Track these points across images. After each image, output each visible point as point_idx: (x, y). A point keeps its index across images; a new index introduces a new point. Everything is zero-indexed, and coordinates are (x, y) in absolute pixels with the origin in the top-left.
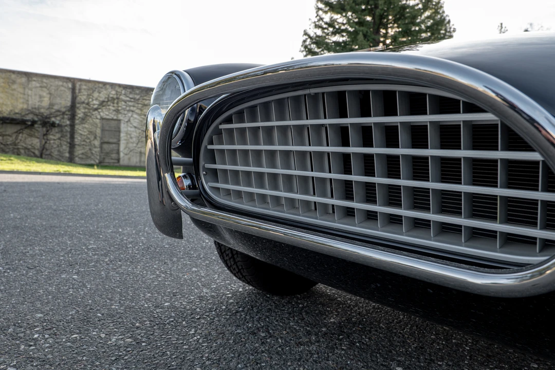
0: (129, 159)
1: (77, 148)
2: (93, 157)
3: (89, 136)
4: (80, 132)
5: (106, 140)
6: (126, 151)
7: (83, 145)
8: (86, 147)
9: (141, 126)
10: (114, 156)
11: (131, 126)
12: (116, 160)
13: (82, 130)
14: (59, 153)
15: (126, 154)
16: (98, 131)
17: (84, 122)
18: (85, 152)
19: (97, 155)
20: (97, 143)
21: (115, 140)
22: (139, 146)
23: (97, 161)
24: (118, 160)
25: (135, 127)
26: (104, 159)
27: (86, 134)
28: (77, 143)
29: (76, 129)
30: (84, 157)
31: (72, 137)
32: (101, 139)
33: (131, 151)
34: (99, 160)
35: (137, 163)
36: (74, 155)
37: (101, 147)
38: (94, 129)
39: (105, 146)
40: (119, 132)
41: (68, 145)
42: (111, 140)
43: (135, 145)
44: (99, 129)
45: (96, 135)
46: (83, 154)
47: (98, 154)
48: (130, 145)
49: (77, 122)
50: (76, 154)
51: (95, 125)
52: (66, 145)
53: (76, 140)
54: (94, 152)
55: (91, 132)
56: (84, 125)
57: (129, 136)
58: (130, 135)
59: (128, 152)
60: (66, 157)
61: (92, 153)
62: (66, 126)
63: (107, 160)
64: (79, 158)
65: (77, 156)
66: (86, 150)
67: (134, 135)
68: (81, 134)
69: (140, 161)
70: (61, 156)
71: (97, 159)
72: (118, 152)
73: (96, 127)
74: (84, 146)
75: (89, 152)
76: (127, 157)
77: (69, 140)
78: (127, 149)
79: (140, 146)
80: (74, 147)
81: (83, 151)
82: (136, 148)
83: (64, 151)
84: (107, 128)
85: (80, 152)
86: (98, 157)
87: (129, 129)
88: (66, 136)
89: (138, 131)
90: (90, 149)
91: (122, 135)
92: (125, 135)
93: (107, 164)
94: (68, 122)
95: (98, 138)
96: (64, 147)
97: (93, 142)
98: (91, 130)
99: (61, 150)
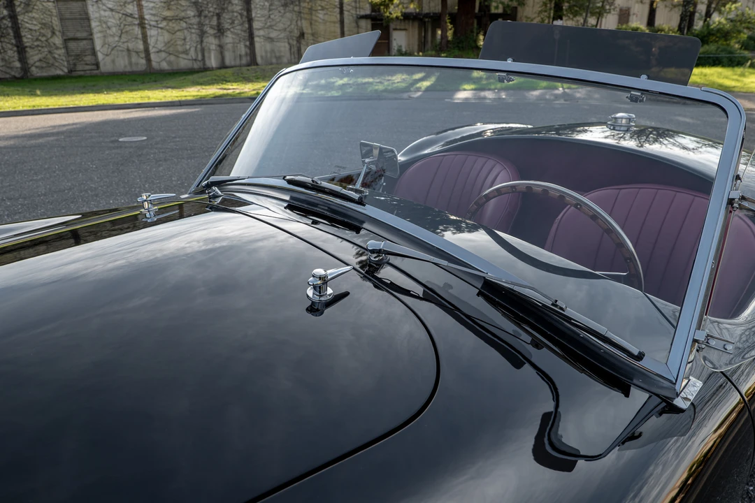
0: (113, 61)
1: (30, 52)
2: (57, 64)
3: (42, 31)
4: (27, 25)
5: (71, 35)
6: (105, 50)
7: (38, 46)
8: (43, 50)
9: (120, 8)
10: (89, 59)
11: (104, 7)
12: (93, 64)
13: (30, 22)
14: (4, 63)
15: (107, 55)
16: (56, 22)
17: (30, 9)
18: (44, 58)
19: (62, 60)
20: (58, 41)
21: (84, 35)
22: (123, 39)
23: (66, 70)
24: (97, 65)
25: (112, 10)
26: (75, 65)
27: (37, 28)
28: (27, 44)
29: (19, 22)
30: (44, 65)
31: (18, 36)
32: (63, 34)
33: (112, 49)
34: (68, 68)
35: (125, 66)
36: (28, 64)
37: (66, 48)
38: (48, 20)
39: (72, 45)
40: (88, 19)
41: (15, 49)
42: (79, 35)
43: (117, 39)
44: (56, 19)
45: (53, 29)
46: (40, 60)
47: (64, 59)
48: (110, 40)
49: (18, 9)
50: (31, 61)
51: (49, 13)
52: (11, 49)
53: (25, 40)
54: (56, 56)
55: (44, 24)
56: (30, 14)
57: (104, 26)
58: (106, 23)
59: (110, 50)
60: (17, 68)
61: (54, 58)
62: (3, 18)
63: (79, 67)
64: (37, 67)
65: (32, 65)
66: (43, 55)
67: (112, 22)
68: (31, 30)
69: (130, 63)
70: (8, 67)
71: (64, 66)
72: (94, 53)
73: (51, 16)
74: (40, 48)
75: (49, 56)
76: (108, 59)
77: (14, 41)
78: (107, 46)
79: (125, 40)
80: (25, 52)
81: (40, 56)
82: (120, 44)
83: (12, 60)
84: (67, 16)
85: (36, 58)
86: (66, 63)
87: (102, 13)
88: (9, 34)
89: (117, 16)
90: (50, 52)
91: (94, 24)
92: (98, 23)
93: (82, 73)
94: (5, 12)
95: (57, 33)
96: (10, 53)
97: (52, 40)
98: (44, 21)
99: (7, 58)
